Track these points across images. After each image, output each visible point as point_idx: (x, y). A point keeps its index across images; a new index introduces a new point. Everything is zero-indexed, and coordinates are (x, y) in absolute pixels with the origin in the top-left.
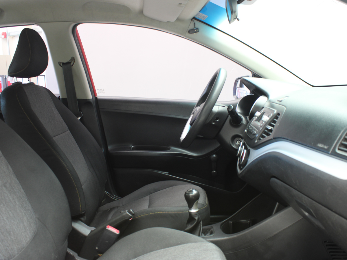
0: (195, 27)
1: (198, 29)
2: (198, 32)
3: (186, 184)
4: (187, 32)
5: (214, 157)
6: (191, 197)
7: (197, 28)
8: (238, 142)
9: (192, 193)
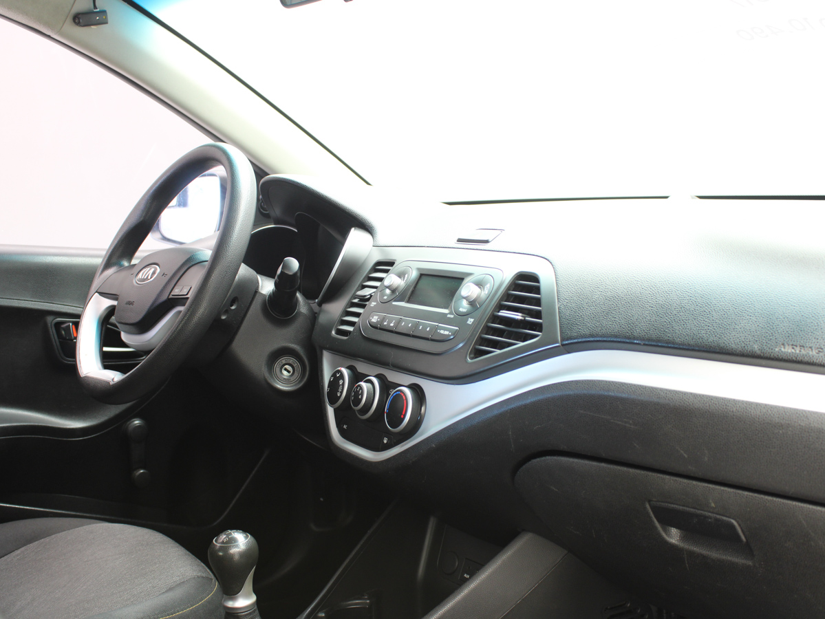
0: (95, 7)
1: (104, 12)
2: (105, 22)
3: (82, 525)
4: (70, 20)
5: (139, 427)
6: (237, 557)
7: (102, 9)
8: (286, 369)
9: (237, 546)
